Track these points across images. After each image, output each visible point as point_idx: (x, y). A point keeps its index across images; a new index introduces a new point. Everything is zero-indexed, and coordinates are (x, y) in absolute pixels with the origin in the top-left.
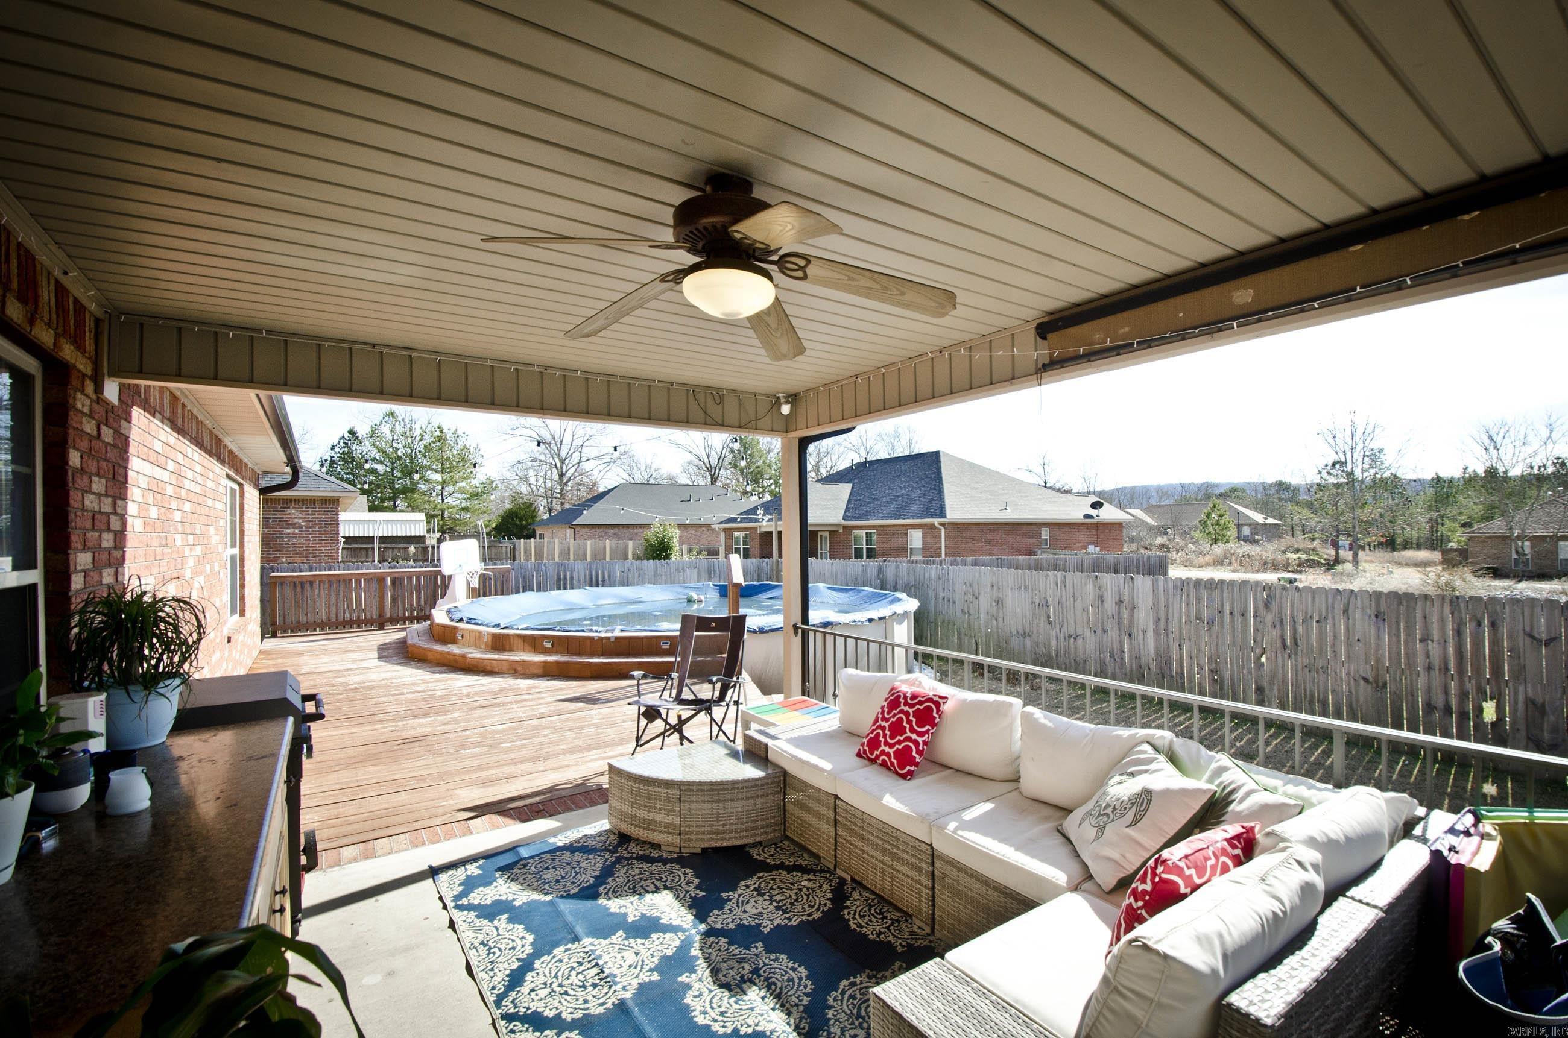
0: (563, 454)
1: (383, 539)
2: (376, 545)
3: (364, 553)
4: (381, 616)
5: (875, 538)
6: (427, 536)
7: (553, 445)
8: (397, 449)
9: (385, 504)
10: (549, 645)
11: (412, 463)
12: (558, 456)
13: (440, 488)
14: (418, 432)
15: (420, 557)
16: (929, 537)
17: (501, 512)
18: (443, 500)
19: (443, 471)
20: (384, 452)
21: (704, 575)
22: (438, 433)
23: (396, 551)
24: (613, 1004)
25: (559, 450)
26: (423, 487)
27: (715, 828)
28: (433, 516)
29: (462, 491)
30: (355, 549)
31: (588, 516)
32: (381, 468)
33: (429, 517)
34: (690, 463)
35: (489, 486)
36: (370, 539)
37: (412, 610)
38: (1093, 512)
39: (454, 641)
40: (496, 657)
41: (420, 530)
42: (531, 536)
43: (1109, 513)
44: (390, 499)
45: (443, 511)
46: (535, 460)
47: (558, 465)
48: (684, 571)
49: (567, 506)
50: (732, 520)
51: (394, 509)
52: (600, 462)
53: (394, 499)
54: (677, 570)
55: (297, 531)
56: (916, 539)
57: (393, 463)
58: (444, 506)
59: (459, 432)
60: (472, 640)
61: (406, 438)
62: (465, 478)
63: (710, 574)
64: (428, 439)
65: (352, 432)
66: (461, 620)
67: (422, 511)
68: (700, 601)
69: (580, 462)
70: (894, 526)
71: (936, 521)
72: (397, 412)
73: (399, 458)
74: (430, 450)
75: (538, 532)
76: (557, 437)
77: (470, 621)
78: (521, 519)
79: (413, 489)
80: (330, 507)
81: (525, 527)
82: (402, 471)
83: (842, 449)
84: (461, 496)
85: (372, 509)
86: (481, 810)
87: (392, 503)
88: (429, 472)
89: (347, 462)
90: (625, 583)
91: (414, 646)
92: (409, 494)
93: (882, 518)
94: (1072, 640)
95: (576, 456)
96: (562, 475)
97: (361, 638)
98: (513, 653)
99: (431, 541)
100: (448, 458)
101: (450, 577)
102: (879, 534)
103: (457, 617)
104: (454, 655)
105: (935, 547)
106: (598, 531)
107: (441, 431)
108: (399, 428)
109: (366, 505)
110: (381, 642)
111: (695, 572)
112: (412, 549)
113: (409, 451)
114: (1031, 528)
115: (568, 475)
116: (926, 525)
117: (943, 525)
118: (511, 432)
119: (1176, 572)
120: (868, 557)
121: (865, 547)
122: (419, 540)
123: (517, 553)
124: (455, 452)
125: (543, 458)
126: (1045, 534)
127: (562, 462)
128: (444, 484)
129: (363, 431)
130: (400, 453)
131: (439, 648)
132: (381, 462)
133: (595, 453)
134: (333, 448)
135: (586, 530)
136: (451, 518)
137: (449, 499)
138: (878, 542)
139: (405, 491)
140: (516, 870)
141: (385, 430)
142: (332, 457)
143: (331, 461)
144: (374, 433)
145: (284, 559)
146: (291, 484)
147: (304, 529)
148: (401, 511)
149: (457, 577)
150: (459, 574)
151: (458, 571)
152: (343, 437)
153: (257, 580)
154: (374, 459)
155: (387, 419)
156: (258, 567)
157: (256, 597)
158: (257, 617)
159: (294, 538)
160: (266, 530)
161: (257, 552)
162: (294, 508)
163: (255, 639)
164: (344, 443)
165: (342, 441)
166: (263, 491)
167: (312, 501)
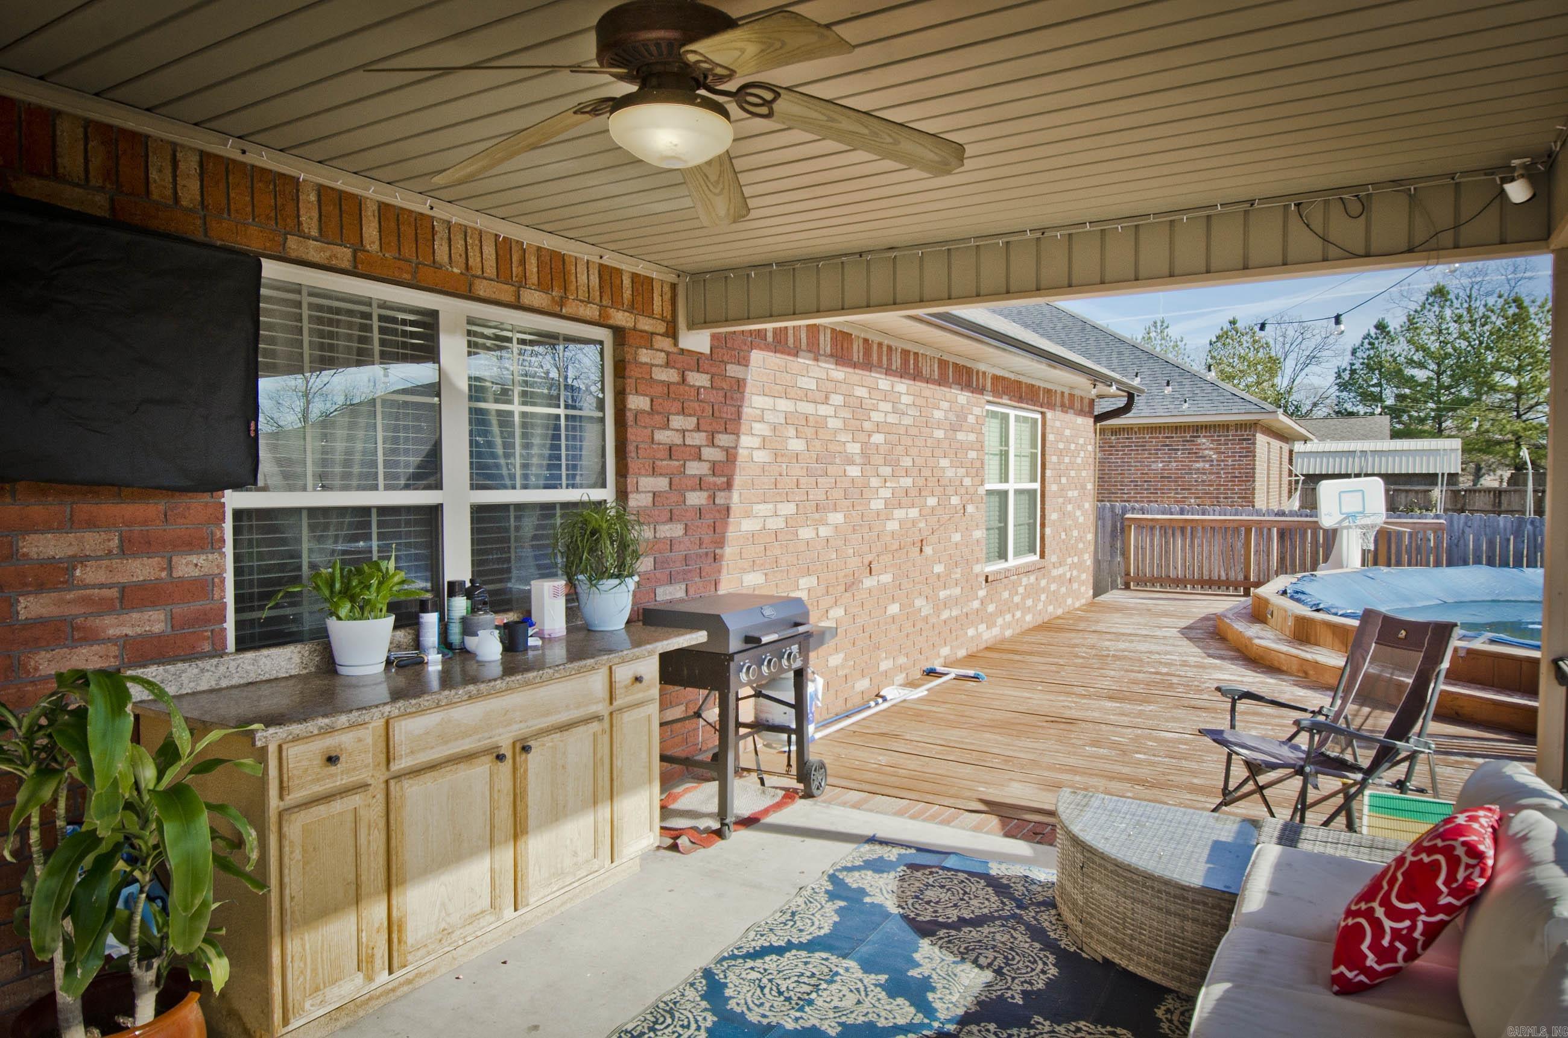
8: (1447, 343)
11: (1468, 361)
13: (1515, 397)
14: (1481, 311)
15: (1449, 506)
18: (1518, 417)
19: (1519, 371)
20: (1427, 351)
22: (1513, 310)
23: (1412, 496)
24: (769, 1023)
26: (1486, 398)
27: (1120, 936)
32: (1421, 375)
39: (1265, 620)
40: (1294, 651)
41: (1450, 464)
44: (1433, 420)
45: (1515, 434)
51: (1437, 433)
53: (1439, 418)
55: (1207, 466)
57: (1439, 365)
58: (1518, 426)
61: (1463, 324)
64: (1497, 320)
65: (1381, 327)
66: (1284, 592)
67: (1461, 436)
73: (1449, 356)
74: (1501, 337)
79: (1468, 402)
80: (1246, 434)
82: (1452, 375)
85: (1395, 435)
86: (993, 807)
87: (1435, 424)
88: (1497, 374)
89: (1373, 370)
91: (1221, 618)
92: (1461, 411)
98: (1314, 649)
101: (1332, 532)
107: (1520, 306)
108: (1449, 311)
109: (1388, 430)
112: (1436, 493)
122: (1449, 479)
124: (1541, 337)
128: (1518, 389)
130: (1450, 349)
132: (1421, 365)
134: (1354, 352)
137: (1526, 416)
139: (1456, 405)
140: (919, 874)
141: (1430, 317)
142: (1352, 364)
143: (1351, 370)
144: (1412, 325)
145: (1192, 501)
146: (1126, 409)
147: (1215, 463)
148: (1449, 437)
149: (1345, 532)
150: (1348, 528)
151: (1346, 523)
152: (1369, 335)
153: (1081, 519)
154: (1411, 362)
155: (1431, 300)
156: (1087, 505)
157: (1080, 539)
158: (1082, 562)
159: (1204, 474)
160: (1174, 464)
161: (1084, 487)
162: (1205, 437)
163: (1075, 586)
164: (1370, 344)
165: (1366, 341)
166: (1098, 418)
167: (1225, 427)
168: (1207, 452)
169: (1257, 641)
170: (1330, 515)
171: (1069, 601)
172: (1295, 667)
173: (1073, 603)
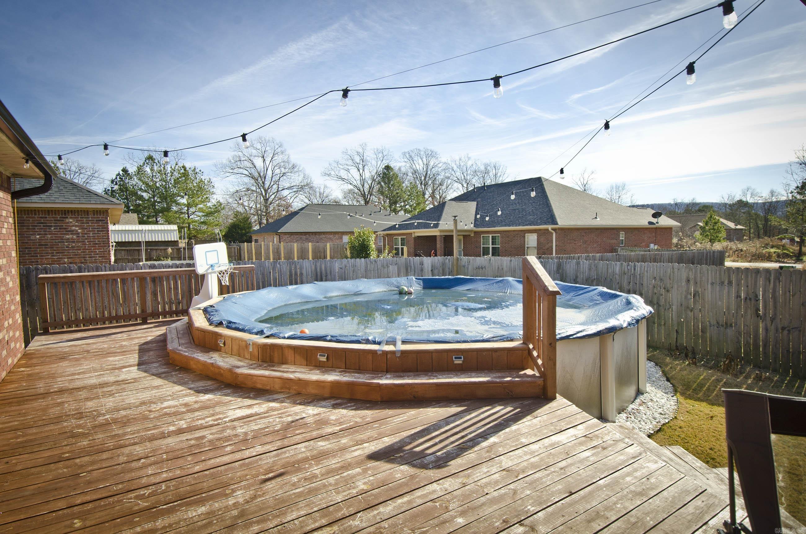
0: (266, 186)
1: (148, 243)
2: (143, 248)
3: (136, 253)
4: (143, 311)
5: (499, 240)
6: (180, 241)
7: (259, 179)
8: (156, 182)
9: (150, 220)
10: (324, 359)
11: (166, 191)
12: (263, 187)
13: (186, 208)
14: (169, 170)
15: (175, 256)
16: (542, 240)
17: (228, 225)
18: (189, 217)
19: (188, 197)
20: (147, 184)
21: (403, 270)
22: (182, 171)
23: (159, 252)
25: (263, 183)
26: (174, 208)
28: (183, 228)
29: (201, 210)
30: (130, 250)
31: (288, 227)
32: (146, 195)
33: (180, 229)
34: (350, 191)
35: (218, 209)
36: (139, 243)
37: (171, 303)
38: (654, 220)
39: (216, 348)
40: (267, 373)
41: (174, 237)
42: (249, 241)
43: (665, 221)
44: (153, 216)
45: (189, 224)
46: (248, 190)
47: (264, 194)
48: (388, 267)
49: (271, 220)
50: (393, 228)
51: (156, 223)
52: (291, 191)
53: (156, 216)
54: (383, 266)
55: (75, 237)
56: (532, 240)
57: (153, 192)
58: (190, 221)
59: (197, 171)
60: (235, 348)
61: (162, 174)
62: (203, 202)
63: (407, 270)
64: (176, 174)
65: (125, 170)
66: (220, 324)
67: (175, 224)
68: (410, 293)
69: (278, 191)
70: (514, 231)
71: (550, 227)
72: (154, 157)
73: (158, 188)
74: (178, 183)
75: (254, 238)
76: (262, 174)
77: (230, 325)
78: (241, 229)
79: (168, 209)
80: (101, 217)
81: (245, 234)
82: (160, 197)
83: (449, 181)
84: (200, 214)
85: (141, 222)
87: (155, 219)
88: (179, 198)
89: (122, 191)
90: (343, 278)
91: (174, 351)
92: (166, 213)
93: (505, 226)
94: (786, 332)
95: (275, 187)
96: (266, 200)
97: (125, 336)
98: (284, 367)
99: (182, 244)
100: (190, 189)
101: (203, 276)
102: (502, 237)
103: (216, 319)
104: (219, 368)
105: (547, 246)
106: (296, 236)
107: (185, 170)
108: (156, 168)
109: (137, 220)
110: (143, 341)
111: (396, 268)
112: (170, 250)
113: (164, 184)
114: (613, 231)
115: (270, 200)
116: (540, 230)
117: (554, 230)
118: (231, 171)
119: (728, 263)
120: (493, 255)
121: (491, 246)
122: (174, 243)
123: (242, 252)
124: (195, 184)
125: (254, 188)
126: (622, 236)
127: (266, 191)
128: (189, 206)
129: (132, 170)
130: (158, 185)
131: (202, 357)
132: (145, 191)
133: (287, 185)
134: (113, 182)
135: (287, 236)
136: (194, 229)
137: (192, 217)
138: (502, 243)
139: (163, 211)
141: (148, 169)
142: (112, 188)
143: (112, 190)
144: (140, 170)
145: (66, 260)
146: (45, 188)
147: (80, 235)
148: (161, 224)
149: (209, 276)
150: (211, 273)
151: (210, 271)
152: (119, 174)
153: (11, 285)
154: (141, 189)
155: (147, 161)
156: (13, 271)
157: (12, 301)
158: (15, 322)
159: (74, 242)
160: (49, 236)
161: (10, 256)
162: (71, 218)
163: (12, 345)
164: (120, 178)
165: (118, 177)
166: (16, 195)
167: (86, 212)
168: (74, 228)
169: (239, 371)
170: (201, 266)
171: (10, 361)
172: (277, 387)
173: (13, 361)
